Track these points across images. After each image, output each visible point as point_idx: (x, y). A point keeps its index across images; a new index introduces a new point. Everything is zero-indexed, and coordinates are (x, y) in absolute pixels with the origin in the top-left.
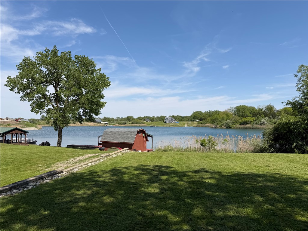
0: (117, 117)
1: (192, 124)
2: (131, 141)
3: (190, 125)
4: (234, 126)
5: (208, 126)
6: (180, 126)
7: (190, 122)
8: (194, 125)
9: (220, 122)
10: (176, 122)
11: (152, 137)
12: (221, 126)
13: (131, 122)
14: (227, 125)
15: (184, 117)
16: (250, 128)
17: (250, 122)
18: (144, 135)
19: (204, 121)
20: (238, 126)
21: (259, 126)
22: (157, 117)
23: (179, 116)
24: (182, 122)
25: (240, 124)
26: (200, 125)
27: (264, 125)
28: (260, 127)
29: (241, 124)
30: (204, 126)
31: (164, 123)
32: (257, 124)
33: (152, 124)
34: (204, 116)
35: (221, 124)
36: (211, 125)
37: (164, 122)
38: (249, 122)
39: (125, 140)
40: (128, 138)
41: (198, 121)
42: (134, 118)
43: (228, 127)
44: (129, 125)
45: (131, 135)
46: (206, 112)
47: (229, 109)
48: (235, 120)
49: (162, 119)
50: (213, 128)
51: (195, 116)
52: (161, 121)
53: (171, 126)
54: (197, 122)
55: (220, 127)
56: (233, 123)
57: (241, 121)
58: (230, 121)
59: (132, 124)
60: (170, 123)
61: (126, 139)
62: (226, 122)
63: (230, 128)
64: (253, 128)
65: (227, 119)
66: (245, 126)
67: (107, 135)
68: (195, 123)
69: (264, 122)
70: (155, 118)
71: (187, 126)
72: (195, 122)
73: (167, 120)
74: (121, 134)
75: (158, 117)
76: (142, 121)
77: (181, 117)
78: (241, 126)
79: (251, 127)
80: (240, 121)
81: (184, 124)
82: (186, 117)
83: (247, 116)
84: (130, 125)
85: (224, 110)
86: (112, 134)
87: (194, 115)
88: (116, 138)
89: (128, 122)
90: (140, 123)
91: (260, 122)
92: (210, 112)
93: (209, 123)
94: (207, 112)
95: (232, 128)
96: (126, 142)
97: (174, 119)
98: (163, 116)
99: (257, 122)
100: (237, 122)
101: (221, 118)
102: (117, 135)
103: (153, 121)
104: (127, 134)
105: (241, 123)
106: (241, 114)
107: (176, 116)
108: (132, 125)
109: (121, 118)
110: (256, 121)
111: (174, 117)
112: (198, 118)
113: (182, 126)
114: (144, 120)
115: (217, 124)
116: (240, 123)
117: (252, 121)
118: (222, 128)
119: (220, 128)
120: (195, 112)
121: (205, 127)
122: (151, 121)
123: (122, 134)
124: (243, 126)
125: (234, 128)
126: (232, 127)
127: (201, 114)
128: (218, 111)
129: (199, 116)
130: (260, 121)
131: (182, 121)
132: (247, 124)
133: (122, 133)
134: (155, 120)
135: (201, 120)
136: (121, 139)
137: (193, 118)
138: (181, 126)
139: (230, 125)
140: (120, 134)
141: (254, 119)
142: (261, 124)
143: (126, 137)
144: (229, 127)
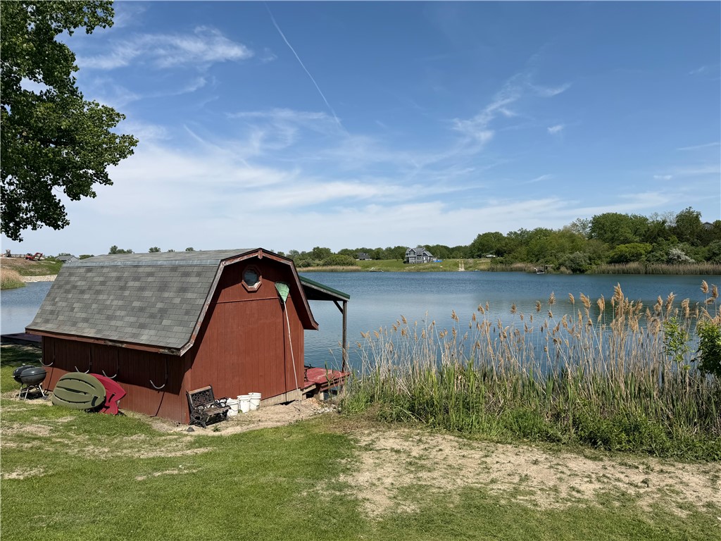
0: (291, 252)
1: (476, 264)
2: (177, 338)
3: (470, 267)
4: (594, 266)
5: (521, 270)
6: (445, 271)
7: (471, 260)
8: (482, 267)
9: (553, 258)
10: (435, 260)
11: (341, 303)
12: (558, 268)
13: (321, 262)
14: (573, 265)
15: (453, 249)
16: (639, 273)
17: (637, 257)
18: (284, 291)
19: (508, 257)
20: (604, 266)
21: (664, 266)
22: (387, 249)
23: (442, 246)
24: (451, 260)
25: (610, 263)
26: (499, 266)
27: (680, 263)
28: (668, 270)
29: (613, 261)
30: (509, 268)
31: (405, 262)
32: (657, 260)
33: (373, 265)
34: (506, 244)
35: (556, 263)
36: (529, 265)
37: (405, 260)
38: (633, 256)
39: (142, 326)
40: (163, 312)
41: (493, 258)
42: (332, 251)
43: (577, 270)
44: (316, 268)
45: (183, 290)
46: (511, 233)
47: (574, 225)
48: (595, 252)
49: (399, 254)
50: (535, 272)
51: (483, 246)
52: (396, 258)
53: (424, 269)
54: (489, 261)
55: (554, 270)
56: (590, 259)
57: (611, 253)
58: (581, 255)
59: (324, 265)
60: (419, 263)
61: (152, 316)
62: (571, 256)
63: (582, 272)
64: (646, 273)
65: (573, 250)
66: (624, 267)
67: (67, 292)
68: (484, 263)
69: (679, 257)
70: (383, 253)
71: (463, 270)
72: (483, 260)
73: (412, 255)
74: (131, 284)
75: (389, 250)
76: (352, 259)
77: (446, 248)
78: (612, 267)
79: (642, 268)
80: (607, 253)
81: (457, 265)
82: (458, 249)
83: (626, 241)
84: (320, 268)
85: (561, 228)
86: (90, 288)
87: (481, 243)
88: (100, 312)
89: (317, 261)
90: (344, 264)
91: (666, 257)
92: (523, 233)
93: (523, 260)
94: (515, 233)
95: (589, 272)
96: (146, 337)
97: (429, 254)
98: (402, 248)
99: (657, 255)
100: (599, 258)
101: (557, 246)
102: (109, 294)
103: (377, 259)
104: (163, 287)
105: (612, 258)
106: (609, 235)
107: (433, 247)
108: (325, 268)
109: (300, 252)
110: (654, 253)
111: (428, 248)
112: (492, 249)
113: (450, 271)
114: (356, 257)
115: (547, 262)
116: (609, 260)
117: (643, 252)
118: (562, 273)
119: (554, 273)
120: (483, 234)
121: (512, 270)
122: (373, 259)
123: (137, 284)
124: (618, 267)
125: (593, 274)
126: (587, 270)
127: (498, 240)
128: (546, 230)
129: (494, 245)
130: (667, 254)
131: (450, 258)
132: (627, 261)
133: (137, 279)
134: (381, 256)
135: (499, 253)
136: (121, 318)
137: (478, 251)
138: (448, 269)
139: (580, 266)
140: (123, 288)
141: (649, 247)
142: (670, 261)
143: (154, 305)
144: (580, 270)
